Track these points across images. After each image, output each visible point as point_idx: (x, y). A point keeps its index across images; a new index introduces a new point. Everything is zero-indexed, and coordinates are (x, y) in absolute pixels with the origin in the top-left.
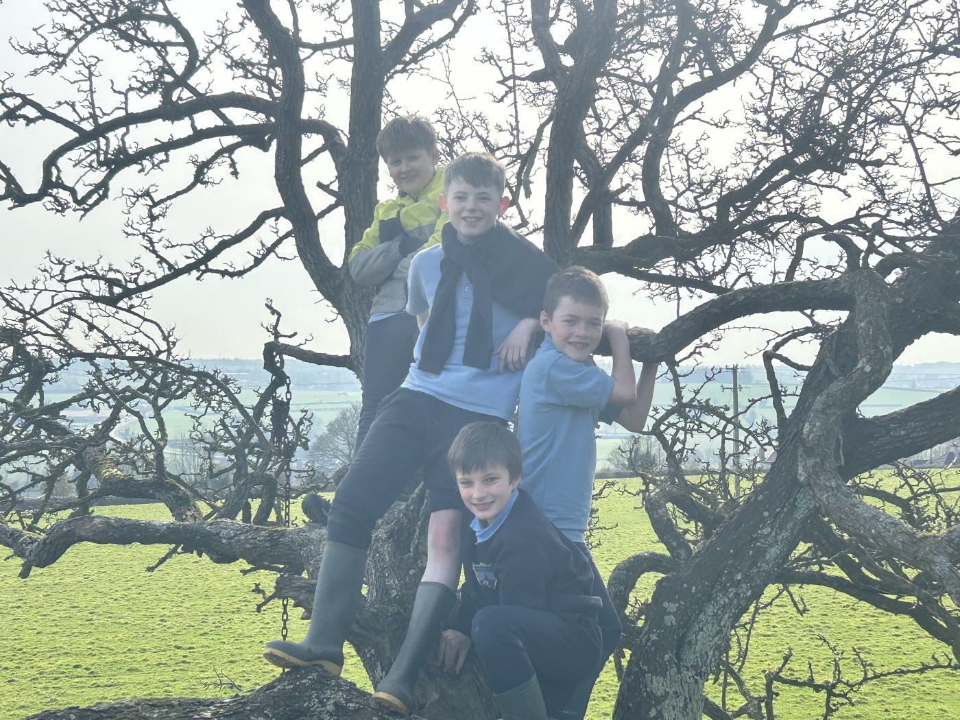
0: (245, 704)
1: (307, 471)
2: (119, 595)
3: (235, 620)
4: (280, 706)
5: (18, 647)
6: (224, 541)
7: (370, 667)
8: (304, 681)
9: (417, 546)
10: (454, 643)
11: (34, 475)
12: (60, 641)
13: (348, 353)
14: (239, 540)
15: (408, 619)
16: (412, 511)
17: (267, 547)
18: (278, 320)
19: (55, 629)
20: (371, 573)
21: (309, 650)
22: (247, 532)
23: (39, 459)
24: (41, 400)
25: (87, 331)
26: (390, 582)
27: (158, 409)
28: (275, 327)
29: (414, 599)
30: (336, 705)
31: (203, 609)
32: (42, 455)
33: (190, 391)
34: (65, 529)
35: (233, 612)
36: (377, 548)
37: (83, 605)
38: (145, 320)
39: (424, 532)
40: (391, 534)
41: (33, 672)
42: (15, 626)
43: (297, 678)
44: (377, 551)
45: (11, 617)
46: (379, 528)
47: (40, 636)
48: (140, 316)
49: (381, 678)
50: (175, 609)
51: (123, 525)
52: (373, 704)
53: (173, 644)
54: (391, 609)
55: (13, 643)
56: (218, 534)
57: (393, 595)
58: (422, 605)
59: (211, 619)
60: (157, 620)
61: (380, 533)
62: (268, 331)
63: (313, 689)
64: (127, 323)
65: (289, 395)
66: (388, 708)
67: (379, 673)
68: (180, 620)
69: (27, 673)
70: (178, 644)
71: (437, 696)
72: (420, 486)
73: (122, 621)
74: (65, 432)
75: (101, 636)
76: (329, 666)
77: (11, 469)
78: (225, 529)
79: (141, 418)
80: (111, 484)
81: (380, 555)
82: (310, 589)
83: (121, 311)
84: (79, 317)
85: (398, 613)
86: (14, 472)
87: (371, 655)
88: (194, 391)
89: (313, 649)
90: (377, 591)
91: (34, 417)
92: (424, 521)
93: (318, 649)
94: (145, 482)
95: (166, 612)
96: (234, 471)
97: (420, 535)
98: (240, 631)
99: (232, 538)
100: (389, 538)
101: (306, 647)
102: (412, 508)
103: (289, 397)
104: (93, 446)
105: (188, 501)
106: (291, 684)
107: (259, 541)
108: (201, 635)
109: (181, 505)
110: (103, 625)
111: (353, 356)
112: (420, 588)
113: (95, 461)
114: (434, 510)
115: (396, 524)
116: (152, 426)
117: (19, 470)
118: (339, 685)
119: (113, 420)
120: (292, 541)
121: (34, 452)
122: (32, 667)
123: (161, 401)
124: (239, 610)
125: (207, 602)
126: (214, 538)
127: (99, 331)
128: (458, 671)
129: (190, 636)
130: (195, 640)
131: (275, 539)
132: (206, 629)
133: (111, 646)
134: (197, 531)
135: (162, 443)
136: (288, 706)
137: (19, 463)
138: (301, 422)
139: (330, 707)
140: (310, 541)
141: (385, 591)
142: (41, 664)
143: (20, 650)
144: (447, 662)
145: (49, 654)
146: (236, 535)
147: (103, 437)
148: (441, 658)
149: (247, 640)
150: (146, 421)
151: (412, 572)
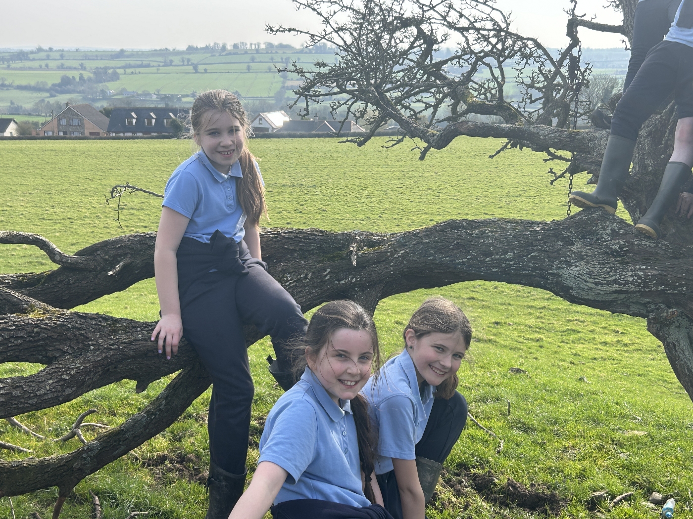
0: (559, 225)
1: (586, 102)
2: (453, 184)
3: (518, 201)
4: (579, 228)
5: (401, 208)
6: (542, 137)
7: (632, 212)
8: (593, 215)
9: (667, 140)
10: (688, 200)
11: (426, 104)
12: (422, 207)
13: (621, 24)
14: (551, 137)
15: (659, 185)
16: (665, 120)
17: (567, 141)
18: (575, 6)
19: (420, 200)
20: (636, 157)
21: (597, 198)
22: (556, 132)
23: (429, 95)
24: (431, 60)
25: (458, 18)
26: (647, 162)
27: (500, 63)
28: (573, 11)
29: (663, 173)
30: (612, 230)
31: (499, 193)
32: (431, 92)
33: (517, 53)
34: (452, 128)
35: (517, 196)
36: (640, 142)
37: (434, 188)
38: (493, 9)
39: (672, 132)
40: (650, 134)
41: (409, 221)
42: (399, 197)
43: (589, 213)
44: (640, 143)
45: (398, 193)
46: (642, 130)
47: (412, 203)
48: (491, 7)
49: (639, 218)
50: (484, 193)
51: (485, 127)
52: (634, 231)
53: (483, 212)
54: (648, 178)
55: (398, 206)
56: (538, 133)
57: (649, 170)
58: (668, 177)
59: (504, 200)
60: (474, 198)
61: (643, 133)
62: (568, 13)
63: (599, 220)
64: (482, 12)
65: (580, 53)
66: (644, 234)
67: (638, 215)
68: (486, 199)
69: (406, 222)
70: (486, 212)
71: (674, 231)
72: (671, 104)
73: (455, 198)
74: (445, 78)
75: (444, 205)
76: (609, 209)
77: (414, 100)
78: (543, 130)
79: (491, 68)
80: (473, 106)
81: (642, 146)
82: (599, 164)
83: (479, 4)
84: (455, 10)
85: (653, 180)
86: (416, 102)
87: (634, 204)
88: (519, 54)
89: (599, 197)
90: (639, 167)
91: (429, 70)
92: (673, 125)
93: (601, 198)
94: (492, 106)
95: (479, 194)
96: (544, 99)
97: (670, 133)
98: (521, 207)
99: (547, 135)
100: (648, 135)
101: (595, 196)
102: (664, 117)
103: (580, 54)
104: (462, 85)
105: (517, 117)
106: (586, 216)
107: (563, 138)
108: (499, 208)
109: (512, 119)
110: (445, 199)
111: (625, 26)
112: (668, 165)
113: (464, 94)
114: (681, 117)
115: (653, 128)
116: (497, 73)
117: (418, 101)
118: (614, 219)
119: (474, 70)
120: (583, 138)
121: (426, 90)
122: (408, 219)
123: (501, 59)
124: (520, 196)
125: (502, 190)
126: (536, 135)
127: (465, 17)
128: (688, 217)
129: (493, 208)
130: (495, 210)
131: (572, 137)
132: (502, 205)
133: (449, 210)
134: (526, 131)
135: (502, 83)
136: (584, 228)
137: (418, 97)
138: (585, 71)
139: (609, 231)
140: (595, 138)
141: (645, 167)
142: (413, 218)
143: (402, 210)
144: (682, 211)
145: (417, 213)
146: (549, 134)
147: (467, 81)
148: (678, 208)
149: (524, 212)
150: (494, 70)
151: (662, 156)
